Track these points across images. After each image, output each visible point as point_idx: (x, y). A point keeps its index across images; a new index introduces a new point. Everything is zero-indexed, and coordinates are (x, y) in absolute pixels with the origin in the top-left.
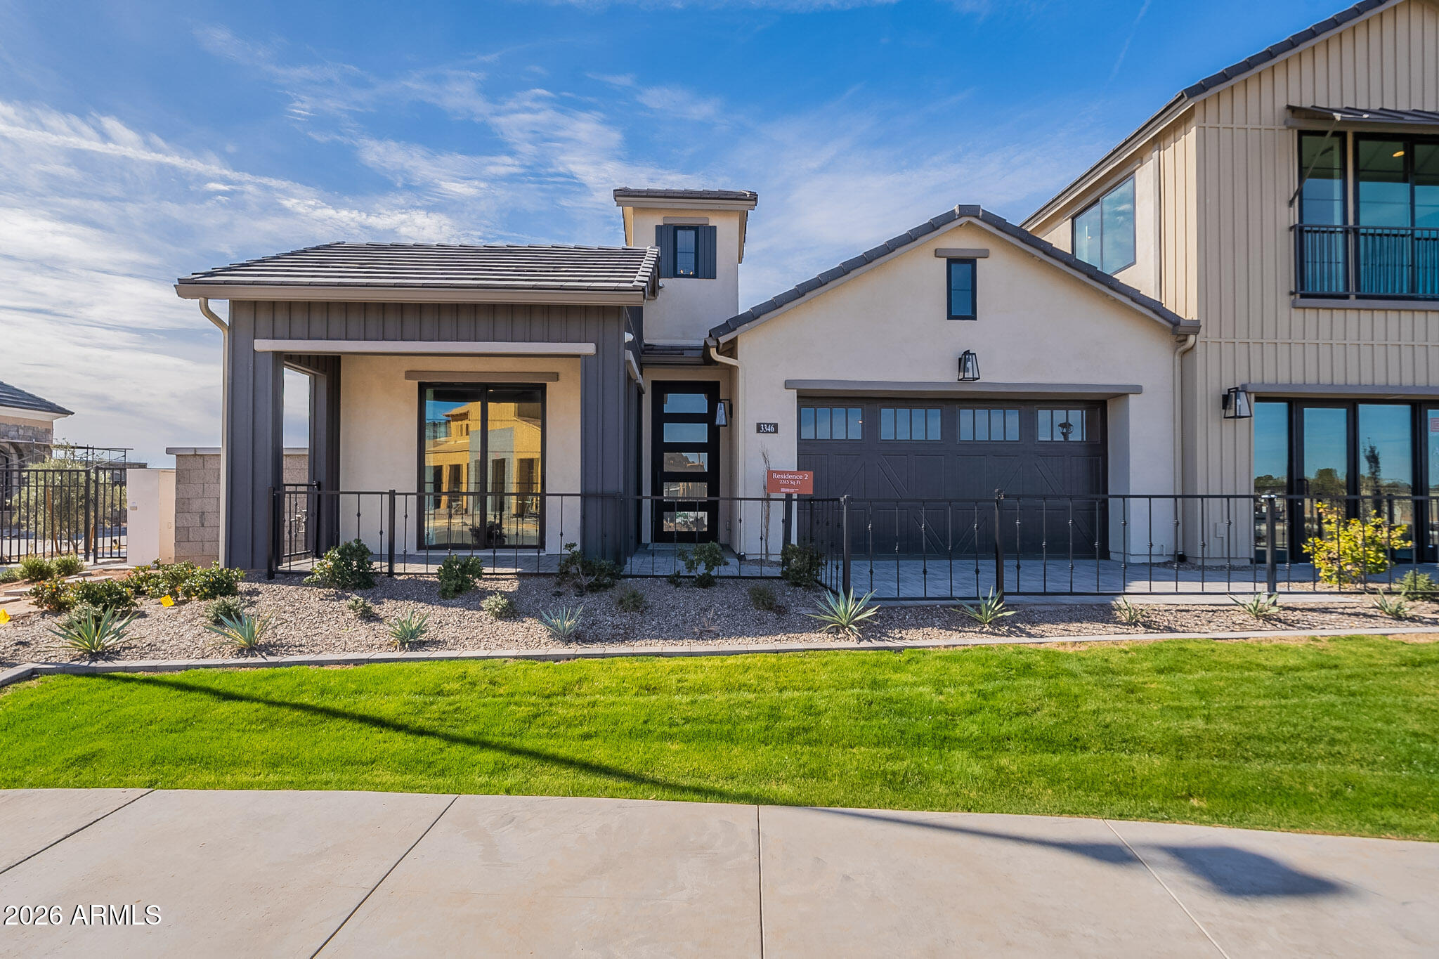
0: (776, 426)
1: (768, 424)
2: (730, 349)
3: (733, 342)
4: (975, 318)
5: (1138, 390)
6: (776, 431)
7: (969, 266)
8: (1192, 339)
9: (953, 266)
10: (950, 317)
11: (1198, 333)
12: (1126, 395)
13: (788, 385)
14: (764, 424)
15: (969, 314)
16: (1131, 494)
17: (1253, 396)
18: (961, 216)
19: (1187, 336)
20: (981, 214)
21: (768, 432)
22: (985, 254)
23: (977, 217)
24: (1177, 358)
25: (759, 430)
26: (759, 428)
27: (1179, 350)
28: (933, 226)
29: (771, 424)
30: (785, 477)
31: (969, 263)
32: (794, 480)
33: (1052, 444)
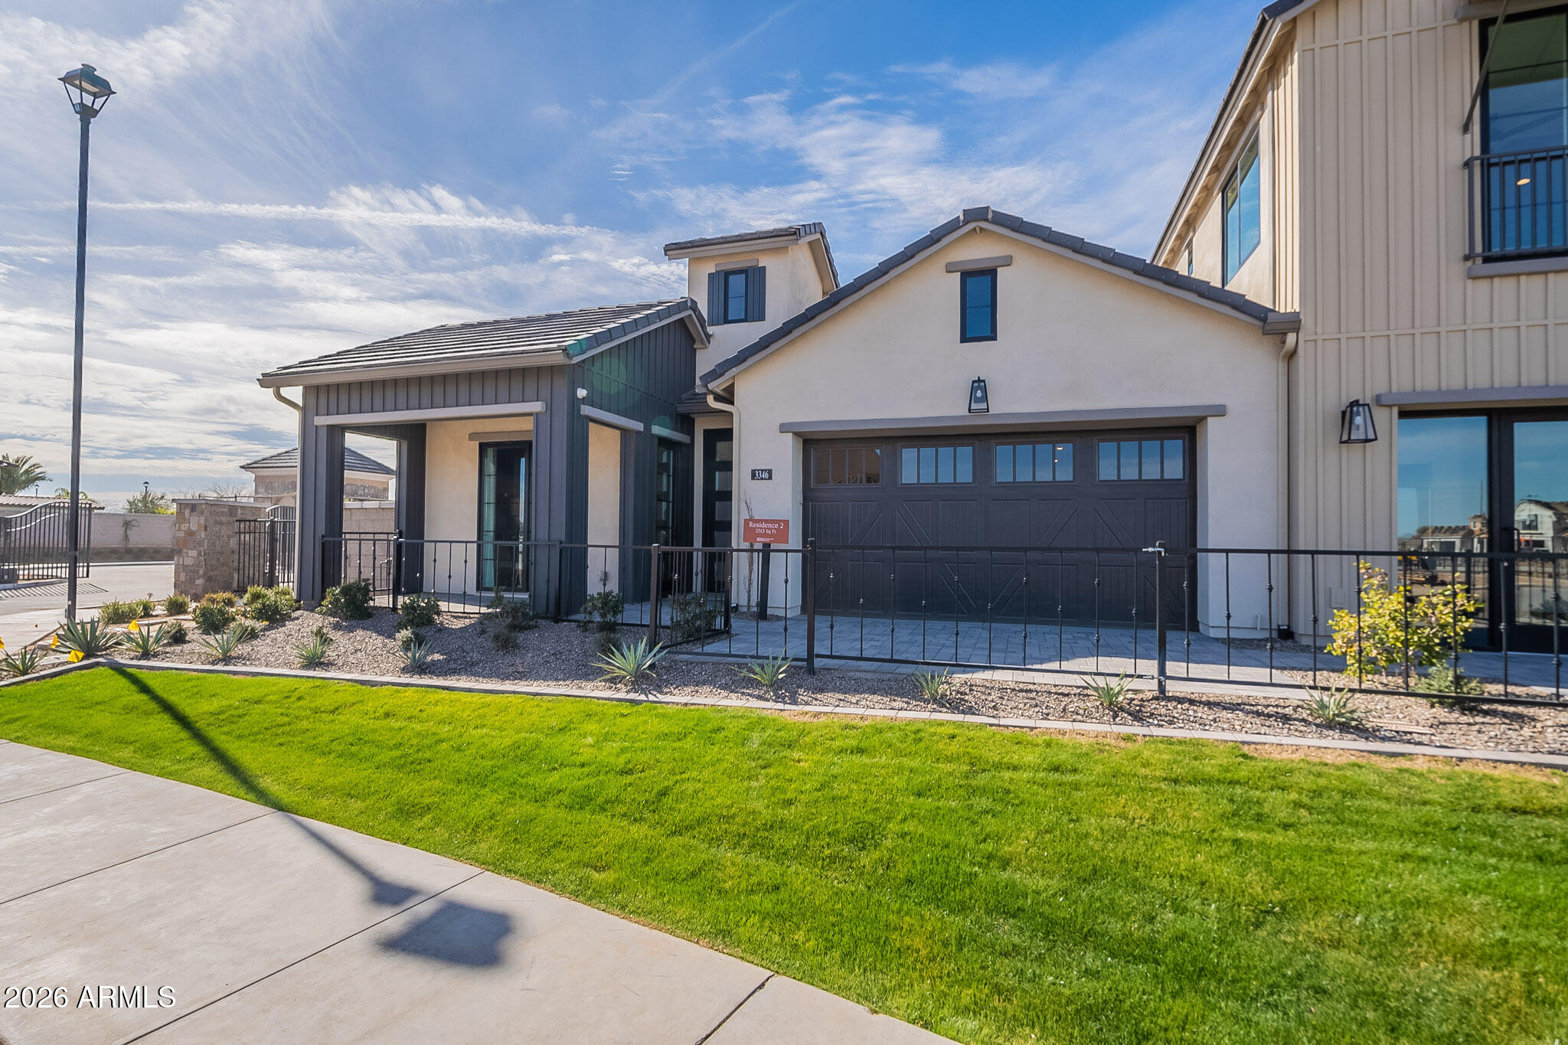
0: (770, 472)
1: (762, 471)
4: (995, 339)
5: (1220, 411)
6: (770, 478)
7: (989, 277)
8: (1291, 338)
9: (969, 280)
10: (965, 340)
11: (1299, 329)
12: (1203, 419)
13: (784, 428)
14: (758, 470)
15: (988, 333)
16: (1209, 547)
17: (1395, 410)
18: (966, 223)
19: (1284, 334)
20: (990, 216)
21: (762, 479)
22: (1008, 261)
23: (986, 220)
24: (1280, 365)
25: (753, 476)
27: (1282, 354)
28: (932, 239)
29: (767, 470)
30: (761, 526)
31: (989, 274)
32: (769, 529)
33: (1120, 483)
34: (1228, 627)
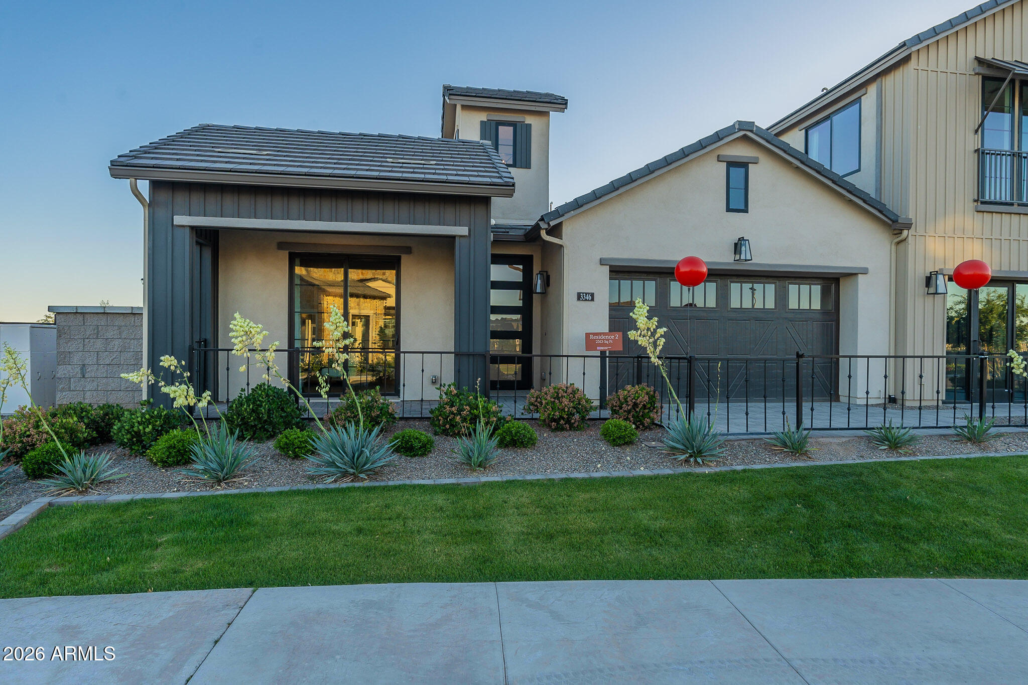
0: (592, 295)
1: (586, 294)
2: (556, 231)
3: (560, 226)
4: (747, 212)
5: (865, 271)
6: (593, 300)
7: (743, 170)
8: (905, 232)
9: (731, 169)
10: (729, 210)
11: (910, 228)
12: (856, 274)
13: (602, 262)
14: (583, 293)
15: (743, 207)
17: (947, 277)
18: (740, 130)
19: (902, 230)
20: (754, 129)
21: (586, 300)
22: (756, 162)
23: (752, 131)
24: (893, 247)
25: (579, 298)
26: (579, 297)
27: (897, 241)
28: (718, 137)
29: (589, 294)
30: (600, 338)
31: (743, 165)
32: (607, 340)
33: (799, 311)
34: (867, 398)
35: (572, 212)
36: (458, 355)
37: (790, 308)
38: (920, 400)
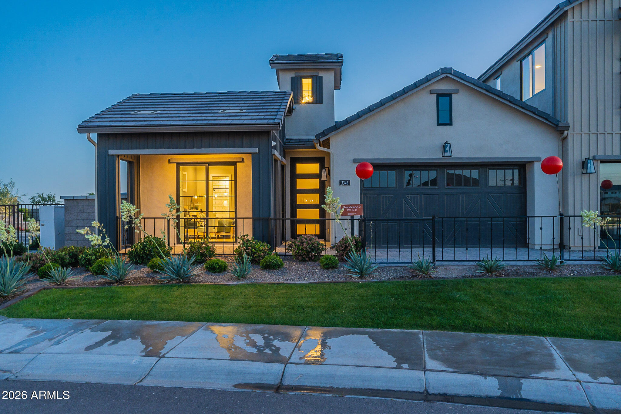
0: (349, 182)
1: (345, 181)
2: (326, 144)
3: (328, 140)
4: (452, 124)
5: (539, 159)
6: (349, 184)
7: (448, 97)
8: (566, 132)
9: (440, 98)
10: (439, 124)
11: (569, 129)
12: (533, 162)
13: (355, 161)
14: (343, 181)
15: (449, 122)
17: (599, 161)
18: (442, 73)
19: (564, 131)
20: (452, 72)
21: (345, 185)
22: (457, 92)
23: (451, 74)
24: (560, 142)
26: (341, 183)
27: (561, 138)
28: (427, 79)
29: (347, 181)
30: (349, 208)
31: (449, 95)
32: (354, 209)
33: (497, 187)
35: (333, 132)
36: (254, 219)
37: (490, 185)
38: (582, 246)
